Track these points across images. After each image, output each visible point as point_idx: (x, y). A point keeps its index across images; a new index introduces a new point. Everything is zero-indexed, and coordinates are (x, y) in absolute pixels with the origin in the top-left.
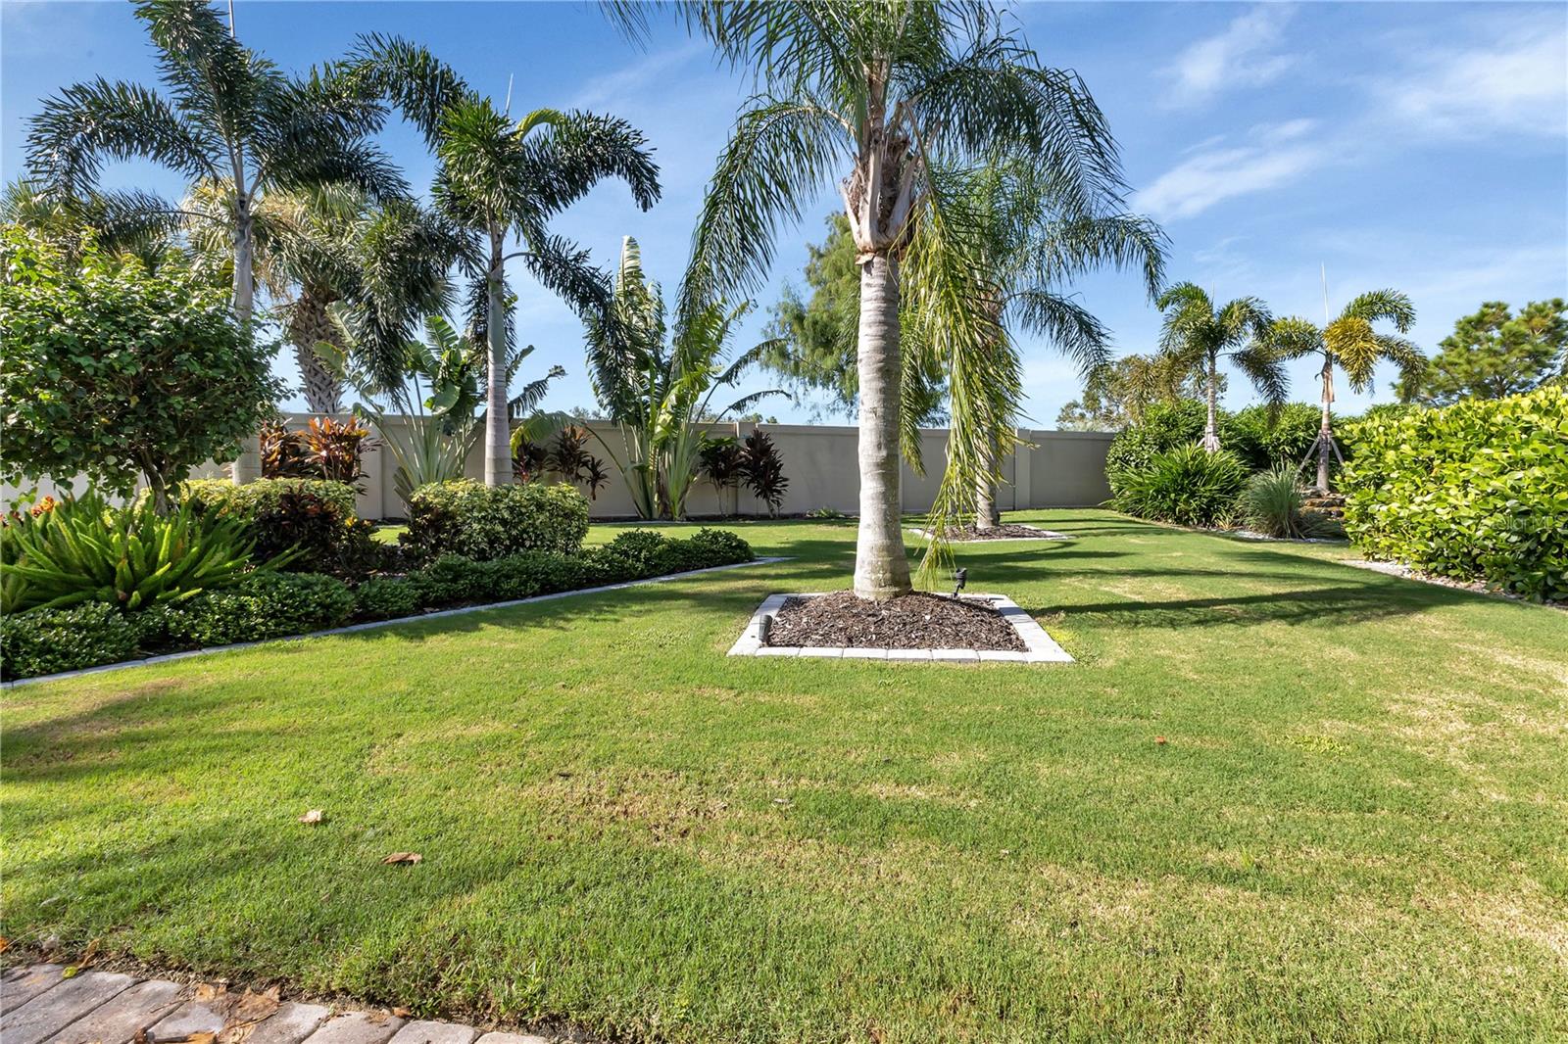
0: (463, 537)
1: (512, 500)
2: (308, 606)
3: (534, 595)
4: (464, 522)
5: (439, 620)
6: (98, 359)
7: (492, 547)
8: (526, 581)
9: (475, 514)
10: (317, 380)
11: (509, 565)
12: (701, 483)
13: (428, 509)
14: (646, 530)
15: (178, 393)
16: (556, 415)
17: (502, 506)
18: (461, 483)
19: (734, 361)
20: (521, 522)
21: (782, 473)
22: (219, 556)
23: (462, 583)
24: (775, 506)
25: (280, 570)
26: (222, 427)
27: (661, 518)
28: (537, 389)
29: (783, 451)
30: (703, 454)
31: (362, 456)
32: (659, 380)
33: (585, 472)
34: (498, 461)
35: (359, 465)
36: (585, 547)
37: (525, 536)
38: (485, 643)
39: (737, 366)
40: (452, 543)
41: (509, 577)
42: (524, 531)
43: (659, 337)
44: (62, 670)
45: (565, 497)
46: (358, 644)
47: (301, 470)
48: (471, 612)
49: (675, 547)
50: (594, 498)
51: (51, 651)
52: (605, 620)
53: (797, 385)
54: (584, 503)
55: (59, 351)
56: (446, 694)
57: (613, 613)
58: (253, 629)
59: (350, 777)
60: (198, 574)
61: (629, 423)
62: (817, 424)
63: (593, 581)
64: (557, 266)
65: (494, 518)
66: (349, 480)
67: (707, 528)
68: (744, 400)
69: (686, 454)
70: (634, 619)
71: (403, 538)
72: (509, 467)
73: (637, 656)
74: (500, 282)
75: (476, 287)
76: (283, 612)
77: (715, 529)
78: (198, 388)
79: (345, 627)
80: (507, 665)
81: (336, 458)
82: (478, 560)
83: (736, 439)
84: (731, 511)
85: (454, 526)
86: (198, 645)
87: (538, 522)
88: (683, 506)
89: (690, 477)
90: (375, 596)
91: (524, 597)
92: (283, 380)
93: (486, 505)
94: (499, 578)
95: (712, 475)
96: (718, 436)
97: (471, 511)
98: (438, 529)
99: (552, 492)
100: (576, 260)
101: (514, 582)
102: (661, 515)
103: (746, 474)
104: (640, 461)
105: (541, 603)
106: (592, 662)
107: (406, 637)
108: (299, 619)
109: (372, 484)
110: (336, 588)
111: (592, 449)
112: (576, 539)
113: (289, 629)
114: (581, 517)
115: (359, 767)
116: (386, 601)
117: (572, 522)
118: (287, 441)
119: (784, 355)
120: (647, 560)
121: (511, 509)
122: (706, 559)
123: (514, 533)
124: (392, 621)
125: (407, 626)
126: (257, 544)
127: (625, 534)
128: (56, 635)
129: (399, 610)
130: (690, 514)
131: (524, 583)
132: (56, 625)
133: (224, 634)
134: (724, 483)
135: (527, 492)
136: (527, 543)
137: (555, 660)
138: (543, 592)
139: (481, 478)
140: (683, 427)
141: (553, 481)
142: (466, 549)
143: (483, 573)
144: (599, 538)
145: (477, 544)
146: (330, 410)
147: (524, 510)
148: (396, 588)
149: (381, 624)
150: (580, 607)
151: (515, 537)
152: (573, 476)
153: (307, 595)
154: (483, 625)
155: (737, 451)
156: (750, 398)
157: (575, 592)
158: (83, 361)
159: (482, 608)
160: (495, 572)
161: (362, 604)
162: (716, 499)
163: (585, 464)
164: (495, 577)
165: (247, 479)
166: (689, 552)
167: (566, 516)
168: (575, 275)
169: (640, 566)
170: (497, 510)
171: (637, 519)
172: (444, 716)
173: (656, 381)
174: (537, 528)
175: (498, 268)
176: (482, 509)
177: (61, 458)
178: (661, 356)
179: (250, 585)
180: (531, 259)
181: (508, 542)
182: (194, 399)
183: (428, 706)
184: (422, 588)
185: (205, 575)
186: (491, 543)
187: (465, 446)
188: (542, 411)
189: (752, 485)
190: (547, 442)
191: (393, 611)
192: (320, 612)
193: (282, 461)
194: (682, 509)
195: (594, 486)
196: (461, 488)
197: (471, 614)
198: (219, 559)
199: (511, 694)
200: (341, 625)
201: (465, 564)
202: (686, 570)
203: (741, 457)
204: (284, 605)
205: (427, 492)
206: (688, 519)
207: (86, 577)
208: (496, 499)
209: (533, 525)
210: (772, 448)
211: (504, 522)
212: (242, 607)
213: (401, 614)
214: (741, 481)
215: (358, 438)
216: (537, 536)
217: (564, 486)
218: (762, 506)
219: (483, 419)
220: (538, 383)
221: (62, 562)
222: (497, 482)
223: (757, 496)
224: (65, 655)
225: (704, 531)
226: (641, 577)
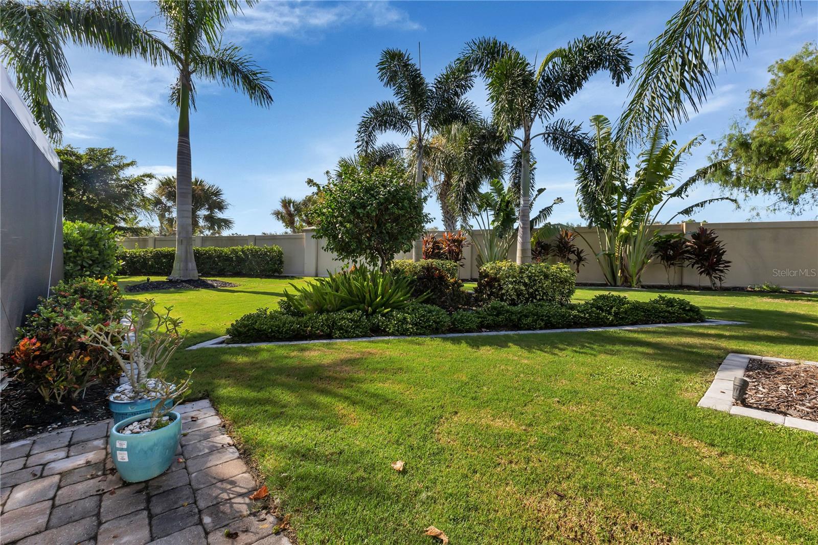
0: (503, 291)
1: (530, 272)
2: (429, 322)
3: (541, 329)
4: (505, 283)
5: (489, 337)
6: (364, 209)
7: (518, 298)
8: (537, 320)
9: (510, 279)
10: (448, 216)
11: (527, 309)
12: (654, 263)
13: (487, 275)
14: (615, 294)
15: (389, 222)
16: (558, 225)
17: (524, 275)
18: (504, 262)
19: (684, 181)
20: (535, 285)
21: (724, 258)
22: (399, 294)
23: (501, 318)
24: (717, 281)
25: (421, 303)
26: (404, 236)
27: (622, 285)
28: (546, 211)
29: (724, 241)
30: (655, 245)
31: (463, 249)
32: (625, 199)
33: (573, 257)
34: (524, 251)
35: (461, 254)
36: (573, 302)
37: (537, 293)
38: (511, 357)
39: (687, 185)
40: (498, 295)
41: (526, 316)
42: (536, 290)
43: (624, 173)
44: (345, 338)
45: (561, 271)
46: (449, 345)
47: (439, 256)
48: (505, 335)
49: (637, 307)
50: (578, 272)
51: (342, 329)
52: (585, 353)
53: (738, 194)
54: (573, 275)
55: (353, 207)
56: (485, 389)
57: (592, 349)
58: (408, 330)
59: (425, 438)
60: (391, 302)
61: (602, 227)
62: (757, 220)
63: (578, 324)
64: (561, 137)
65: (520, 282)
66: (456, 260)
67: (663, 295)
68: (692, 207)
69: (642, 245)
70: (609, 357)
71: (476, 290)
72: (529, 253)
73: (613, 387)
74: (528, 152)
75: (515, 158)
76: (420, 323)
77: (670, 296)
78: (396, 220)
79: (445, 334)
80: (522, 375)
81: (453, 250)
82: (510, 305)
83: (683, 234)
84: (677, 283)
85: (499, 285)
86: (388, 334)
87: (544, 286)
88: (639, 278)
89: (645, 261)
90: (459, 320)
91: (535, 329)
92: (429, 214)
93: (516, 274)
94: (521, 316)
95: (663, 259)
96: (668, 233)
97: (508, 277)
98: (491, 287)
99: (554, 268)
100: (573, 131)
101: (530, 320)
102: (623, 284)
103: (690, 258)
104: (609, 249)
105: (544, 335)
106: (579, 387)
107: (470, 345)
108: (426, 328)
109: (467, 262)
110: (442, 314)
111: (578, 243)
112: (568, 296)
113: (422, 332)
114: (571, 284)
115: (431, 432)
116: (464, 323)
117: (565, 285)
118: (435, 243)
119: (728, 173)
120: (616, 314)
121: (529, 277)
122: (662, 317)
123: (531, 290)
124: (465, 334)
125: (472, 338)
126: (415, 290)
127: (601, 296)
128: (344, 323)
129: (470, 328)
130: (644, 283)
131: (535, 321)
132: (346, 317)
133: (398, 331)
134: (672, 264)
135: (539, 268)
136: (538, 297)
137: (553, 378)
138: (546, 327)
139: (515, 260)
140: (641, 228)
141: (554, 262)
142: (505, 298)
143: (512, 313)
144: (582, 296)
145: (510, 296)
146: (452, 229)
147: (536, 278)
148: (469, 316)
149: (460, 335)
150: (569, 341)
151: (532, 293)
152: (566, 259)
153: (430, 316)
154: (510, 344)
155: (684, 243)
156: (697, 205)
157: (566, 330)
158: (359, 211)
159: (511, 333)
160: (519, 313)
161: (453, 323)
162: (665, 275)
163: (573, 252)
164: (519, 316)
165: (417, 260)
166: (649, 311)
167: (561, 282)
168: (572, 140)
169: (611, 318)
170: (522, 277)
171: (606, 285)
172: (481, 406)
173: (622, 201)
174: (544, 289)
175: (528, 145)
176: (514, 277)
177: (353, 251)
178: (626, 184)
179: (408, 309)
180: (546, 136)
181: (527, 296)
182: (394, 224)
183: (474, 395)
184: (482, 318)
185: (393, 302)
186: (518, 295)
187: (509, 244)
188: (549, 223)
189: (696, 266)
190: (552, 240)
191: (466, 329)
192: (434, 325)
193: (433, 252)
194: (639, 281)
195: (578, 265)
196: (504, 265)
197: (505, 336)
198: (399, 296)
199: (523, 399)
200: (443, 333)
201: (503, 307)
202: (646, 323)
203: (687, 246)
204: (420, 320)
205: (487, 267)
206: (643, 287)
207: (357, 299)
208: (522, 271)
209: (541, 287)
210: (716, 240)
211: (525, 284)
212: (405, 318)
213: (470, 331)
214: (687, 263)
215: (462, 241)
216: (544, 293)
217: (561, 265)
218: (706, 281)
219: (517, 229)
220: (548, 208)
221: (350, 292)
222: (523, 262)
223: (701, 273)
224: (346, 331)
225: (660, 297)
226: (612, 325)
